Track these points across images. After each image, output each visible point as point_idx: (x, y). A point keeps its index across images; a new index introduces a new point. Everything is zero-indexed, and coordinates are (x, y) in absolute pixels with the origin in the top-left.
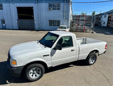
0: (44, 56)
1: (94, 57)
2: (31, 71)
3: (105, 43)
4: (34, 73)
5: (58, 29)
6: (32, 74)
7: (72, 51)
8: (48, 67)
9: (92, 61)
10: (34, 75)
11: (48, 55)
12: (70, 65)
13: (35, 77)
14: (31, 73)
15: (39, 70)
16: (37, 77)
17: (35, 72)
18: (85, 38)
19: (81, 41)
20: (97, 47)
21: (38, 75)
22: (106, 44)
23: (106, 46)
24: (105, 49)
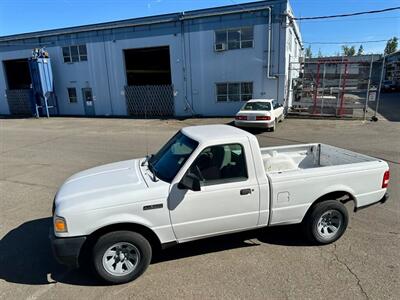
0: (146, 208)
2: (110, 252)
3: (384, 166)
4: (118, 260)
5: (241, 112)
6: (112, 261)
7: (243, 192)
8: (162, 242)
9: (330, 231)
10: (120, 265)
11: (161, 206)
12: (246, 241)
13: (122, 271)
14: (109, 258)
15: (133, 252)
16: (127, 272)
17: (122, 256)
18: (316, 144)
19: (301, 155)
20: (345, 181)
21: (131, 267)
22: (387, 169)
23: (387, 176)
24: (385, 189)
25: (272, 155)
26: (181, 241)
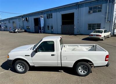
0: (26, 56)
1: (86, 68)
2: (19, 65)
6: (19, 68)
8: (30, 65)
9: (84, 72)
12: (59, 71)
15: (24, 66)
18: (95, 45)
19: (89, 48)
22: (108, 54)
23: (107, 57)
24: (107, 62)
25: (78, 47)
26: (36, 66)
